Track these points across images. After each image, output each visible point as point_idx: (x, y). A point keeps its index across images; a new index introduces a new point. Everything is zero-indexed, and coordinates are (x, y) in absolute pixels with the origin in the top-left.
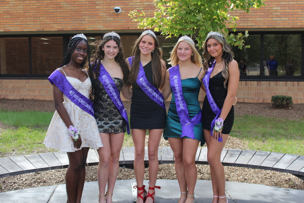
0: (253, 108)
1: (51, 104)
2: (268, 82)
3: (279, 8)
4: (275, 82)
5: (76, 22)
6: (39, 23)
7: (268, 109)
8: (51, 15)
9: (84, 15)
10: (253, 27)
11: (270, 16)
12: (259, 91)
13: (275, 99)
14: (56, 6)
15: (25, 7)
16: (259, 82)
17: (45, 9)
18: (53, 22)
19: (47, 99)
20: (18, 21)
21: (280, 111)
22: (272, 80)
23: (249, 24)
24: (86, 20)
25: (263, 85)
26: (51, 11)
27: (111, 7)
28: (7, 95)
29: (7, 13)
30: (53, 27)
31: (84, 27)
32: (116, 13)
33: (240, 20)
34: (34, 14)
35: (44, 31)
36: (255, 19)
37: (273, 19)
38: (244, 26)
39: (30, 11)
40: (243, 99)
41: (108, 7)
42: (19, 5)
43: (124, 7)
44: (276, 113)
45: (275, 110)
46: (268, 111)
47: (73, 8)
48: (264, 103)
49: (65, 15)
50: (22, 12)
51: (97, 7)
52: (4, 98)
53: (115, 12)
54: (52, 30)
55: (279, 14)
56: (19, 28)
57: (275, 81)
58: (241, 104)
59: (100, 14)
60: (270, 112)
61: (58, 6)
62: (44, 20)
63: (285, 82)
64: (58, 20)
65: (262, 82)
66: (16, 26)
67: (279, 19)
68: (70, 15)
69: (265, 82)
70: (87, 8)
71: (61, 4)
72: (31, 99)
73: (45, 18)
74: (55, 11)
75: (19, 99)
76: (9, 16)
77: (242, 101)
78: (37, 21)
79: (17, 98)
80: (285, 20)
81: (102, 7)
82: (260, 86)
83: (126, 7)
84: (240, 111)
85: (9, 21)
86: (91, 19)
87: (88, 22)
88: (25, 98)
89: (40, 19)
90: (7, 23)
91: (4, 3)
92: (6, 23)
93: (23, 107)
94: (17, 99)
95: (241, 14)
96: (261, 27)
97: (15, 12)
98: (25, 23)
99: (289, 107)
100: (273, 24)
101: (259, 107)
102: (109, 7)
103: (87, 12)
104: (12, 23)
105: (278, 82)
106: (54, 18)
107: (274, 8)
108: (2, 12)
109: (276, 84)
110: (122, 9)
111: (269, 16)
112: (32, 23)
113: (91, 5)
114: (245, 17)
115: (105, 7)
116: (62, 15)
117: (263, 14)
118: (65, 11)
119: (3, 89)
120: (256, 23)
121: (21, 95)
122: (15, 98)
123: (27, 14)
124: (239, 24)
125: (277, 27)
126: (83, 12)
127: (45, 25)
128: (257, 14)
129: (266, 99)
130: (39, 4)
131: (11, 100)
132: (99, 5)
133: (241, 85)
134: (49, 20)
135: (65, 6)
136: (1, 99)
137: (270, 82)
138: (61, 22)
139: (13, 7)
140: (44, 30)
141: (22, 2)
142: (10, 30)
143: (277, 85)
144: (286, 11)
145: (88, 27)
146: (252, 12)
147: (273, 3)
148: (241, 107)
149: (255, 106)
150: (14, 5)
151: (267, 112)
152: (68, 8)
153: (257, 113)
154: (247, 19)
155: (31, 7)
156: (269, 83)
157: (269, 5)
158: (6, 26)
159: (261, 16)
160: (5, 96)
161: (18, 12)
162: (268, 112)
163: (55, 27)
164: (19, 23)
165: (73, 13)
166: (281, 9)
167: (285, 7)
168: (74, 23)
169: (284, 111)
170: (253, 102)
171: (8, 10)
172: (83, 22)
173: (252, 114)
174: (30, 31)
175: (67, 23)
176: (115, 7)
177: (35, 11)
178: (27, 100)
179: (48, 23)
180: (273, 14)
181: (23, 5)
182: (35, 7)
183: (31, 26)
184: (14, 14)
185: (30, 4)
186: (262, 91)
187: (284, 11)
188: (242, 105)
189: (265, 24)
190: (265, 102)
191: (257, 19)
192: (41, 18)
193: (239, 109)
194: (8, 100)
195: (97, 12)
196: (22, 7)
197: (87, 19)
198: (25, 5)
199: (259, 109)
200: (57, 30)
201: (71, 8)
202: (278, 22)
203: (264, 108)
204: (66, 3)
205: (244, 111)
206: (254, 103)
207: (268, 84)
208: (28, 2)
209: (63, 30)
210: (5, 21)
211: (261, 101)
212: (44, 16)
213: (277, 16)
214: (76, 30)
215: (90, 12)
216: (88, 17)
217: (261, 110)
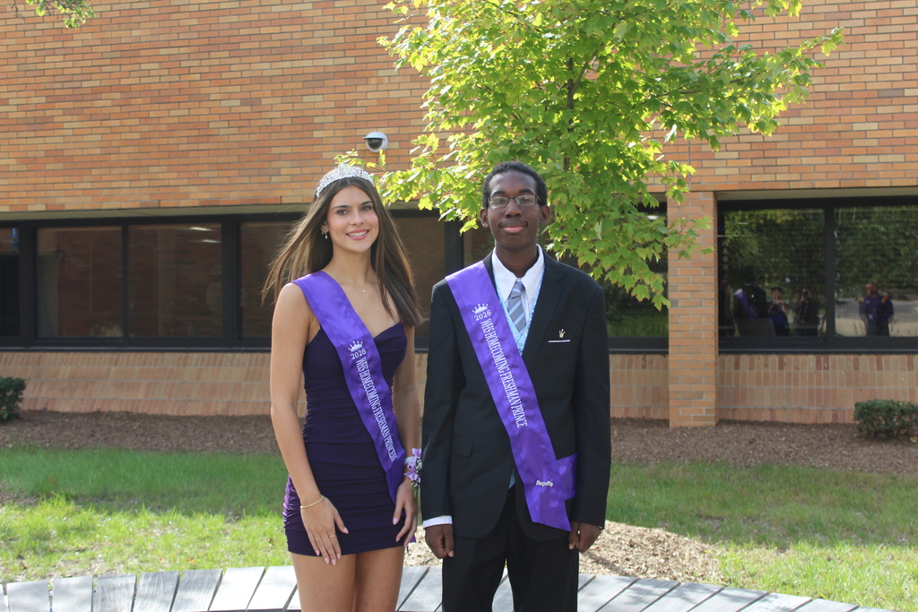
0: (793, 442)
1: (177, 429)
2: (852, 357)
3: (874, 126)
4: (874, 357)
5: (253, 179)
6: (146, 183)
7: (844, 443)
8: (183, 161)
9: (279, 157)
10: (793, 186)
11: (844, 151)
12: (823, 387)
13: (866, 412)
14: (195, 133)
15: (105, 138)
16: (822, 358)
17: (165, 141)
18: (186, 182)
19: (169, 412)
20: (85, 178)
21: (881, 451)
22: (864, 350)
23: (779, 177)
24: (283, 171)
25: (834, 368)
26: (182, 147)
27: (359, 132)
28: (54, 400)
29: (56, 155)
30: (186, 196)
31: (277, 194)
32: (371, 149)
33: (753, 166)
34: (132, 156)
35: (159, 208)
36: (798, 161)
37: (857, 159)
38: (764, 182)
39: (122, 150)
40: (772, 410)
41: (347, 133)
42: (89, 131)
43: (394, 131)
44: (865, 455)
45: (865, 449)
46: (840, 449)
47: (246, 138)
48: (837, 424)
49: (221, 160)
50: (98, 151)
51: (317, 134)
52: (45, 410)
53: (368, 147)
54: (183, 203)
55: (875, 142)
56: (89, 199)
57: (876, 353)
58: (761, 429)
59: (324, 154)
60: (846, 453)
61: (202, 132)
62: (161, 176)
63: (905, 357)
64: (201, 175)
65: (831, 357)
66: (80, 193)
67: (874, 159)
68: (236, 159)
69: (843, 357)
70: (288, 135)
71: (211, 125)
72: (121, 412)
73: (165, 168)
74: (194, 147)
75: (88, 410)
76: (60, 166)
77: (769, 419)
78: (142, 177)
79: (83, 409)
80: (892, 163)
81: (331, 133)
82: (827, 368)
83: (403, 131)
84: (751, 452)
85: (61, 179)
86: (297, 171)
87: (289, 178)
88: (105, 409)
89: (148, 173)
90: (56, 186)
91: (48, 126)
92: (51, 187)
93: (92, 436)
94: (82, 411)
95: (754, 147)
96: (817, 186)
97: (79, 152)
98: (107, 185)
99: (913, 435)
100: (856, 176)
101: (814, 438)
102: (352, 133)
103: (288, 150)
104: (69, 186)
105: (884, 358)
106: (191, 168)
107: (856, 127)
108: (43, 154)
109: (879, 363)
110: (391, 138)
111: (843, 149)
112: (127, 184)
113: (300, 128)
114: (768, 154)
115: (339, 133)
116: (215, 160)
117: (823, 144)
118: (221, 146)
119: (42, 383)
120: (801, 173)
121: (94, 401)
122: (77, 410)
123: (113, 157)
124: (747, 178)
125: (869, 183)
126: (274, 150)
127: (163, 190)
128: (805, 144)
129: (844, 411)
130: (146, 128)
131: (64, 415)
132: (321, 126)
133: (766, 366)
134: (175, 175)
135: (222, 132)
136: (36, 411)
137: (856, 356)
138: (211, 181)
139: (73, 139)
140: (162, 206)
141: (98, 124)
142: (63, 205)
143: (880, 368)
144: (897, 133)
145: (289, 193)
146: (789, 141)
147: (854, 111)
148: (758, 436)
149: (805, 434)
150: (76, 132)
151: (837, 452)
152: (232, 138)
153: (806, 455)
154: (772, 162)
155: (124, 136)
156: (856, 361)
157: (840, 116)
158: (53, 194)
159: (816, 152)
160: (47, 404)
161: (85, 152)
162: (840, 452)
163: (192, 196)
164: (89, 185)
165: (246, 152)
166: (879, 130)
167: (893, 121)
168: (247, 181)
169: (893, 449)
170: (803, 422)
171: (59, 147)
172: (274, 179)
173: (788, 458)
174: (119, 207)
175: (227, 182)
176: (369, 133)
177: (136, 149)
178: (110, 415)
179: (172, 183)
180: (856, 143)
181: (102, 130)
182: (137, 136)
183: (123, 192)
184: (75, 159)
185: (120, 129)
186: (830, 387)
187: (889, 134)
188: (762, 431)
189: (830, 176)
190: (840, 420)
191: (805, 161)
192: (152, 169)
193: (751, 443)
194: (56, 414)
195: (316, 149)
196: (99, 137)
197: (286, 168)
198: (108, 131)
199: (815, 442)
200: (197, 204)
201: (238, 138)
202: (870, 168)
203: (832, 439)
204: (226, 124)
205: (763, 451)
206: (804, 425)
207: (851, 364)
208: (117, 123)
209: (215, 204)
210: (49, 180)
211: (829, 419)
212: (162, 162)
213: (869, 151)
214: (255, 203)
215: (295, 150)
216: (288, 163)
217: (818, 448)
